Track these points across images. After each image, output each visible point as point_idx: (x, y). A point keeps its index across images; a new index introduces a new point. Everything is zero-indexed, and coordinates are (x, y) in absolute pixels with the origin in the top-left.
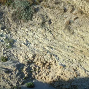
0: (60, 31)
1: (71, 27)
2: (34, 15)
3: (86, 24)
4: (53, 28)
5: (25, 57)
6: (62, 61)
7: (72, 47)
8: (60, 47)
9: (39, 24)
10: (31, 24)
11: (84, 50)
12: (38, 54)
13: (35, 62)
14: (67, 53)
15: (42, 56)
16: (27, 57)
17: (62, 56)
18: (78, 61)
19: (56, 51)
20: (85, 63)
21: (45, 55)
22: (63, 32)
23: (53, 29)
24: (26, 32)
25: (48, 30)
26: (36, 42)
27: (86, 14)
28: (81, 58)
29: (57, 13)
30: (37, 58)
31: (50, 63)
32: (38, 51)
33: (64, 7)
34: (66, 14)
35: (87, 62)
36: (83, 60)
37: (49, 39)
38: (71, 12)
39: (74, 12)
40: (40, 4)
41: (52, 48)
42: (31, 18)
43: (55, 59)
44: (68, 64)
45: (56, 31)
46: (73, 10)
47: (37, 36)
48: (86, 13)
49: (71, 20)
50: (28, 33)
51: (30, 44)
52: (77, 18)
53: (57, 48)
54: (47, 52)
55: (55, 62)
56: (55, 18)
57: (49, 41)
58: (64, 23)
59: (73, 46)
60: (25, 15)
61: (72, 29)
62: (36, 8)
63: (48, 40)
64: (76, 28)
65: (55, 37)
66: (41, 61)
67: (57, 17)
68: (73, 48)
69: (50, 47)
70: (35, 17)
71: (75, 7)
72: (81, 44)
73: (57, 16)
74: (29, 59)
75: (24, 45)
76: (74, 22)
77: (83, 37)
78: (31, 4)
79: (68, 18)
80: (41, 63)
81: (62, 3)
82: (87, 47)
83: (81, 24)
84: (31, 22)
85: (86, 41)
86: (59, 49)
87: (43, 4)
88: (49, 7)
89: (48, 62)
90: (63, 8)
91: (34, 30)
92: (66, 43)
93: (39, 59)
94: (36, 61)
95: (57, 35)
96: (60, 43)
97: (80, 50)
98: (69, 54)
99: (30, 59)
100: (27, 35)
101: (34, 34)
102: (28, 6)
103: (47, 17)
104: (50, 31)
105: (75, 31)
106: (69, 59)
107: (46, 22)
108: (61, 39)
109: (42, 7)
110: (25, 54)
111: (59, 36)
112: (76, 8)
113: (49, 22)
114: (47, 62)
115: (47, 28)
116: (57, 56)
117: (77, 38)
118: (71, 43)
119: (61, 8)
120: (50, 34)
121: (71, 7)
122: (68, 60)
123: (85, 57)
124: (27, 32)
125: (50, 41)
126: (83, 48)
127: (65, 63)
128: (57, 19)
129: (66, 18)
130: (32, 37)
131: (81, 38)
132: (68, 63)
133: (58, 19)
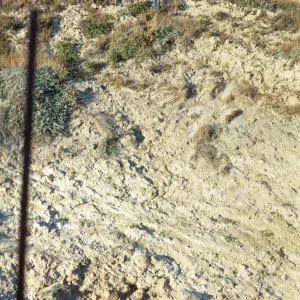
0: (177, 167)
1: (216, 146)
2: (76, 117)
3: (274, 130)
4: (151, 156)
5: (47, 274)
6: (194, 277)
7: (228, 221)
8: (183, 224)
9: (96, 147)
10: (66, 151)
11: (275, 227)
12: (97, 259)
13: (87, 292)
14: (212, 245)
15: (114, 263)
16: (51, 274)
17: (193, 258)
18: (255, 273)
19: (169, 241)
20: (287, 277)
21: (126, 259)
22: (187, 168)
23: (149, 160)
24: (49, 181)
25: (133, 164)
26: (88, 212)
27: (270, 97)
28: (267, 259)
29: (161, 104)
30: (92, 276)
31: (146, 290)
32: (96, 246)
33: (187, 81)
34: (196, 104)
35: (293, 274)
36: (278, 268)
37: (139, 199)
38: (213, 96)
39: (225, 94)
40: (96, 76)
41: (151, 232)
42: (67, 127)
43: (167, 275)
44: (219, 288)
45: (162, 169)
46: (221, 86)
47: (89, 192)
48: (270, 92)
49: (216, 122)
50: (56, 183)
51: (63, 224)
52: (238, 113)
53: (168, 228)
54: (131, 248)
55: (167, 284)
56: (156, 120)
57: (139, 207)
58: (192, 135)
59: (233, 218)
60: (40, 119)
61: (222, 155)
62: (81, 92)
63: (134, 204)
64: (238, 148)
65: (160, 189)
66: (110, 285)
67: (161, 117)
68: (234, 223)
69: (145, 228)
70: (79, 123)
71: (225, 76)
72: (261, 207)
73: (163, 114)
74: (61, 282)
75: (40, 228)
76: (228, 130)
77: (266, 180)
78: (62, 76)
79: (203, 117)
80: (111, 292)
81: (179, 67)
82: (286, 217)
83: (254, 133)
84: (67, 142)
85: (280, 196)
86: (176, 231)
87: (108, 75)
88: (129, 83)
89: (139, 285)
90: (182, 83)
91: (77, 170)
92: (203, 206)
93: (102, 277)
94: (91, 286)
95: (167, 182)
96: (180, 209)
97: (260, 229)
98: (218, 249)
99: (65, 282)
100: (53, 190)
101: (80, 182)
102: (53, 84)
103: (124, 118)
104: (140, 170)
105: (233, 159)
106: (222, 270)
107: (121, 136)
108: (181, 195)
109: (104, 88)
110: (46, 260)
111: (175, 183)
112: (230, 80)
113: (134, 137)
114: (133, 288)
115: (128, 158)
116: (173, 260)
117: (246, 187)
118: (222, 208)
119: (174, 82)
120: (138, 178)
121: (212, 78)
122: (218, 273)
123: (282, 253)
124: (52, 178)
125: (142, 204)
126: (271, 220)
127: (206, 286)
128: (163, 124)
129: (196, 116)
130: (73, 195)
131: (258, 185)
132: (219, 284)
133: (168, 123)
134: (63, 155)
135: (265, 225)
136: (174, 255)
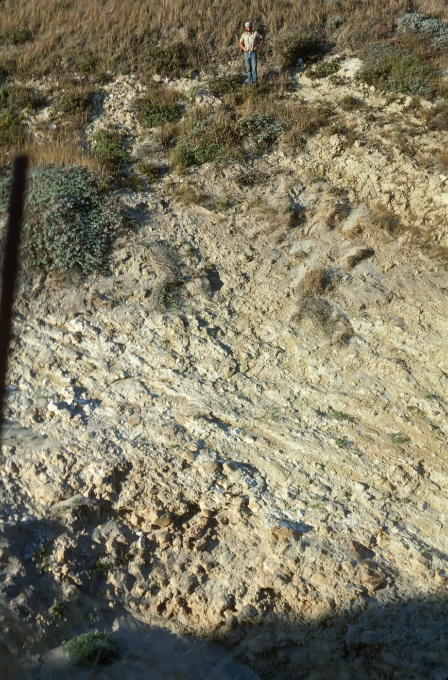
0: (269, 331)
1: (331, 302)
2: (121, 247)
3: (421, 284)
4: (231, 313)
5: (65, 481)
6: (285, 496)
7: (342, 416)
8: (275, 418)
9: (148, 293)
10: (103, 297)
11: (413, 430)
12: (141, 462)
13: (123, 512)
14: (316, 452)
15: (166, 470)
16: (72, 482)
17: (285, 470)
18: (378, 496)
19: (251, 441)
20: (426, 506)
21: (185, 465)
22: (285, 333)
23: (226, 316)
24: (74, 342)
25: (202, 323)
26: (131, 392)
27: (417, 232)
28: (399, 477)
29: (250, 233)
30: (132, 487)
31: (213, 513)
32: (141, 443)
33: (292, 200)
34: (305, 236)
35: (436, 501)
36: (413, 492)
37: (209, 376)
38: (331, 224)
39: (349, 224)
40: (154, 186)
41: (225, 426)
42: (106, 262)
43: (246, 492)
44: (323, 516)
45: (247, 332)
46: (343, 211)
47: (135, 361)
48: (417, 223)
49: (334, 265)
50: (87, 344)
51: (93, 408)
52: (368, 253)
53: (251, 423)
54: (193, 448)
55: (245, 507)
56: (241, 257)
57: (208, 388)
58: (295, 283)
59: (351, 412)
60: (66, 247)
61: (340, 316)
62: (131, 209)
63: (202, 382)
64: (364, 307)
65: (242, 362)
66: (159, 503)
67: (250, 253)
68: (352, 420)
69: (216, 420)
70: (124, 257)
71: (351, 196)
72: (394, 400)
73: (252, 249)
74: (86, 495)
75: (58, 412)
76: (350, 279)
77: (403, 357)
78: (102, 184)
79: (314, 257)
80: (159, 513)
81: (281, 178)
82: (430, 416)
83: (390, 284)
84: (105, 284)
85: (423, 383)
86: (263, 427)
87: (173, 185)
88: (203, 199)
89: (202, 505)
90: (285, 203)
91: (118, 327)
92: (305, 392)
93: (148, 489)
94: (130, 503)
95: (253, 352)
96: (270, 394)
97: (388, 430)
98: (325, 458)
99: (92, 495)
100: (80, 356)
101: (122, 346)
102: (87, 195)
103: (194, 251)
104: (213, 332)
105: (355, 323)
106: (329, 489)
107: (187, 279)
108: (275, 374)
109: (165, 205)
110: (65, 461)
111: (266, 355)
112: (359, 202)
113: (207, 282)
114: (193, 508)
115: (197, 313)
116: (255, 470)
117: (373, 366)
118: (335, 397)
119: (273, 201)
120: (211, 345)
121: (330, 198)
122: (322, 494)
123: (421, 470)
124: (79, 336)
125: (214, 384)
126: (407, 419)
127: (303, 512)
128: (253, 264)
129: (303, 255)
130: (109, 365)
131: (392, 365)
132: (324, 510)
133: (261, 262)
134: (99, 303)
135: (397, 425)
136: (258, 462)
